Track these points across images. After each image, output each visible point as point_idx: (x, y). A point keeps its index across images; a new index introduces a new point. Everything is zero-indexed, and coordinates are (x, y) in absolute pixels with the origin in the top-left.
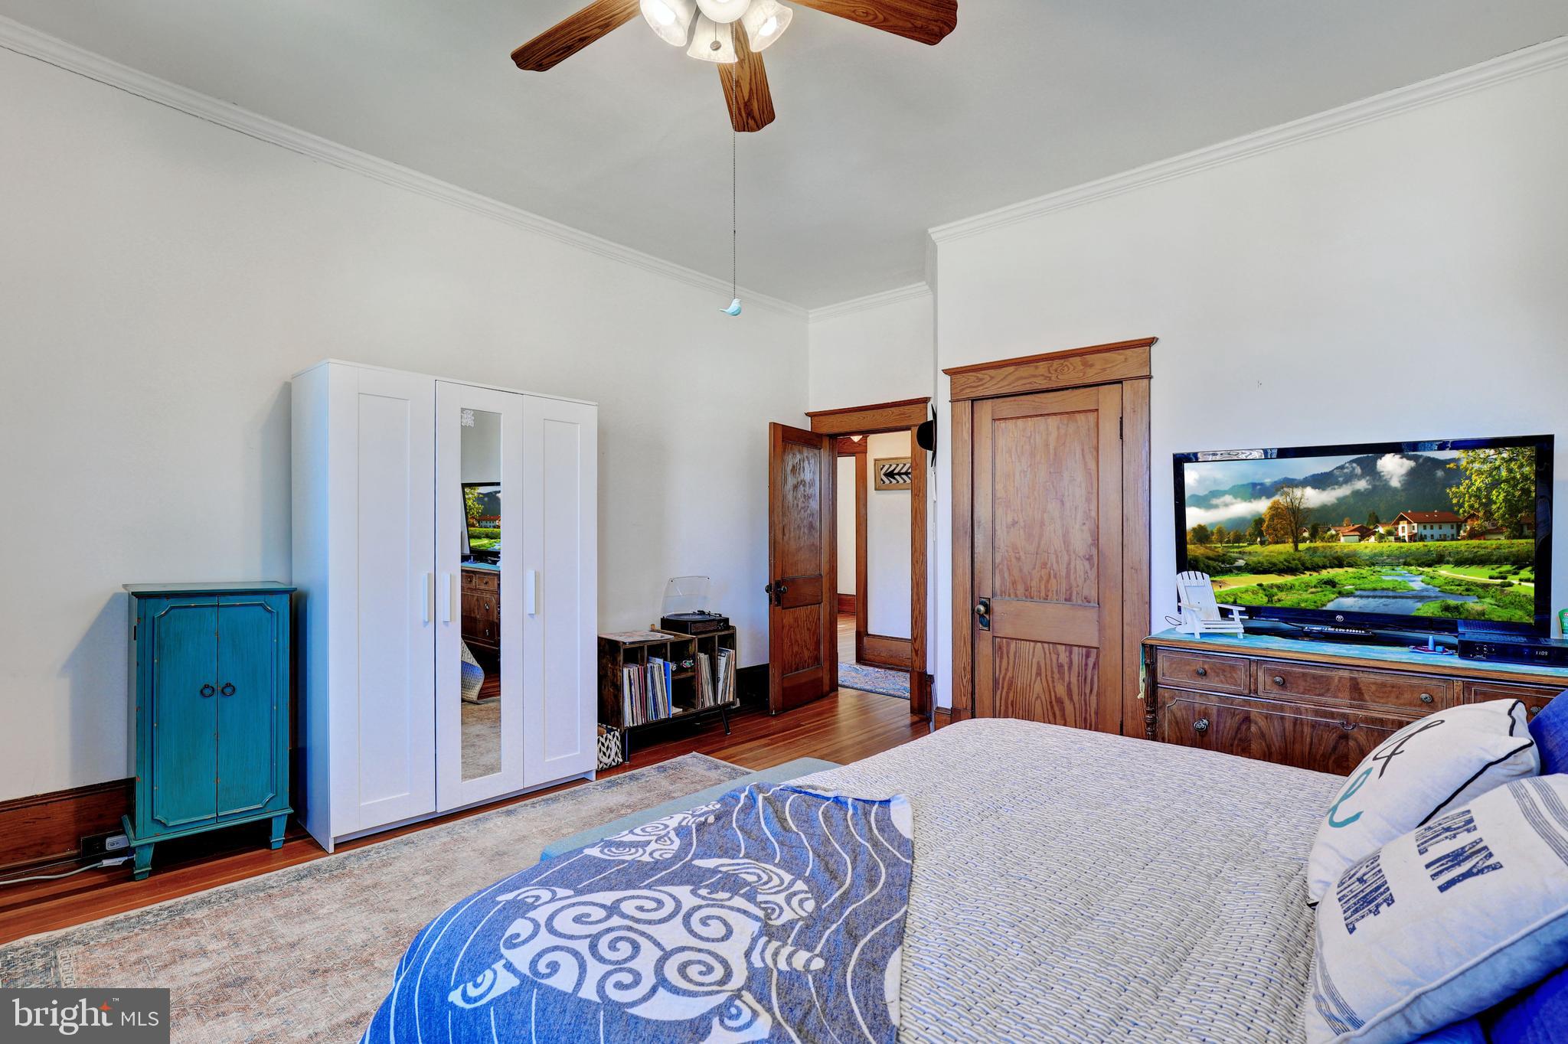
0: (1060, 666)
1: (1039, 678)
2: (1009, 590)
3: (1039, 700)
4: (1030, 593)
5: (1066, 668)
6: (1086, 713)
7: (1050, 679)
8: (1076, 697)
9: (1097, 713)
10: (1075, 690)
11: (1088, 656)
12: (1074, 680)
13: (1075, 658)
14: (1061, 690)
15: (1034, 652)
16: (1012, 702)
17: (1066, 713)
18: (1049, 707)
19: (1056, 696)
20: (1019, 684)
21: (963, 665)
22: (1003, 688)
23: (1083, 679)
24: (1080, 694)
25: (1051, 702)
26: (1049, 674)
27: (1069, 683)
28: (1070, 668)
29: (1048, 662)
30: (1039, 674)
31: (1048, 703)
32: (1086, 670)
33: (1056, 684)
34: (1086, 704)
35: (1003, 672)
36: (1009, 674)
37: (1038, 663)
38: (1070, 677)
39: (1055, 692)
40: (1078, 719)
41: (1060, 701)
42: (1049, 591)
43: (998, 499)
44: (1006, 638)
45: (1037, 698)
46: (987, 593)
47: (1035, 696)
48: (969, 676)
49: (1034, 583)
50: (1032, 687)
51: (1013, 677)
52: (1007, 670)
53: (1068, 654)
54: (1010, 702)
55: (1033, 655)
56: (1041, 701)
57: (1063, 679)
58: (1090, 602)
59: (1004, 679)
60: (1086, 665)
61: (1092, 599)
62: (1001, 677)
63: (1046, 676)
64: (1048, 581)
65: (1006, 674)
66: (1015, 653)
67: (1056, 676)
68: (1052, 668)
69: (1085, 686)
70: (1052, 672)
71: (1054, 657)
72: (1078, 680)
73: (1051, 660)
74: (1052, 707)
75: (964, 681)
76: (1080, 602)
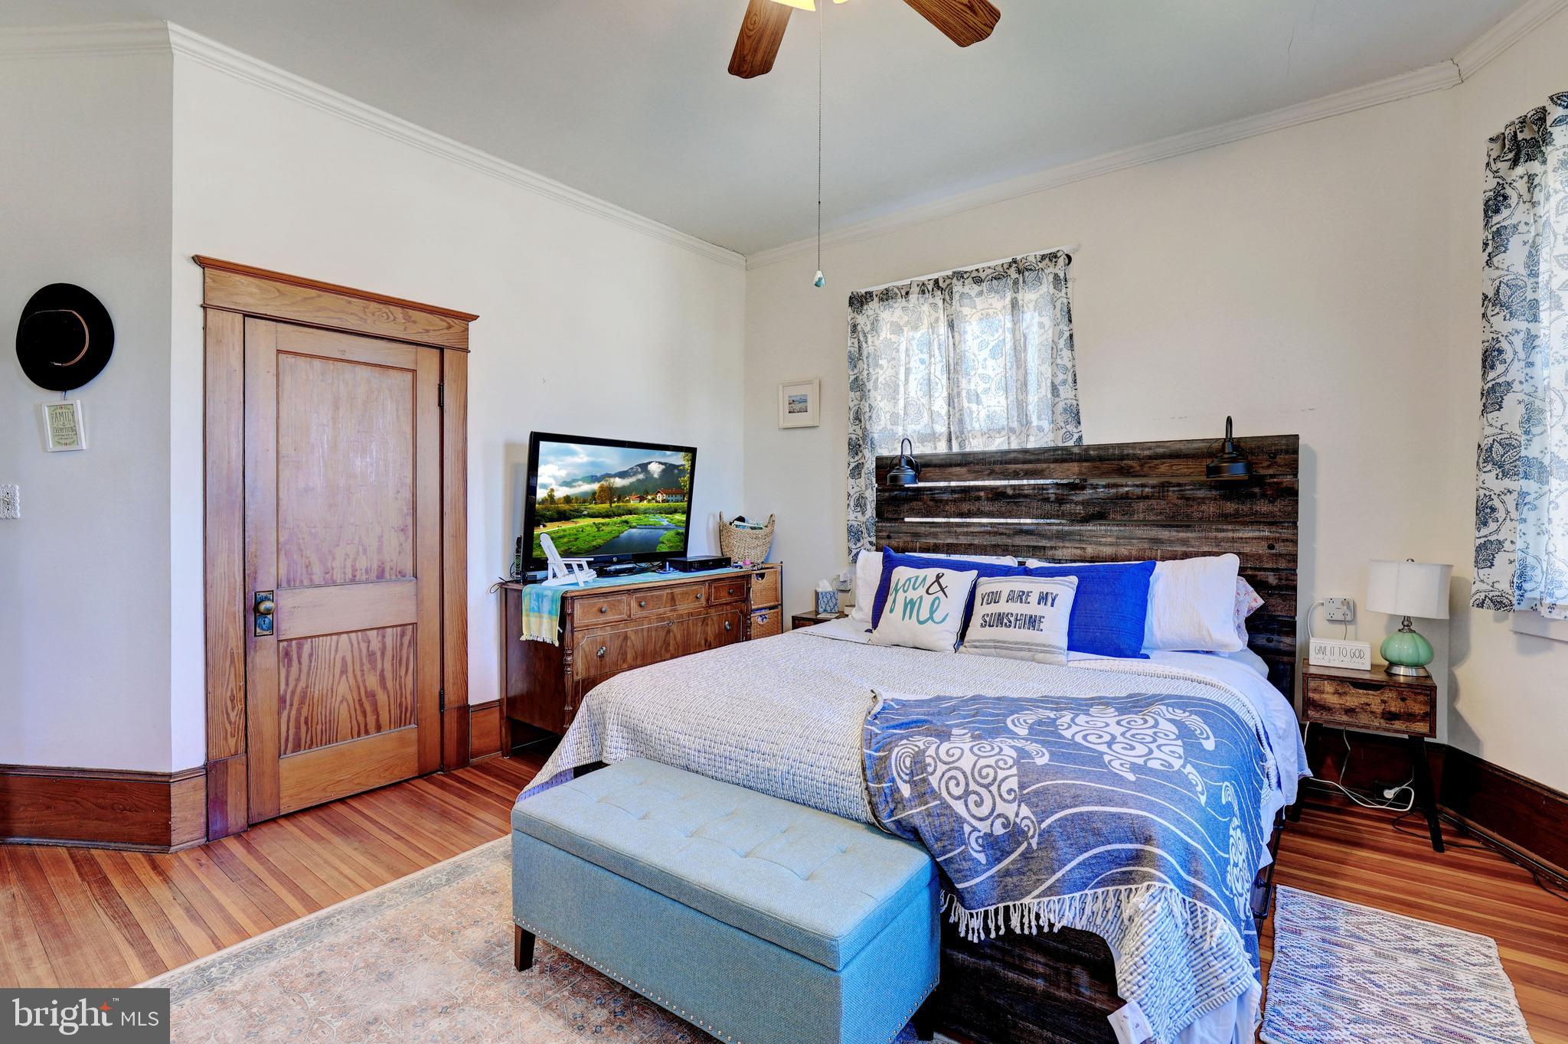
0: (371, 655)
1: (344, 677)
2: (302, 575)
3: (345, 703)
4: (332, 575)
5: (379, 655)
6: (401, 697)
7: (359, 674)
8: (389, 684)
9: (413, 694)
10: (389, 675)
11: (403, 634)
12: (388, 666)
13: (389, 641)
14: (372, 682)
15: (337, 647)
16: (306, 718)
17: (379, 705)
18: (357, 706)
19: (366, 691)
20: (316, 692)
21: (229, 694)
22: (291, 705)
23: (397, 660)
24: (394, 679)
25: (360, 700)
26: (358, 668)
27: (383, 670)
28: (383, 654)
29: (356, 653)
30: (344, 671)
31: (357, 702)
32: (401, 650)
33: (366, 677)
34: (401, 688)
35: (292, 684)
36: (302, 684)
37: (344, 659)
38: (383, 664)
39: (365, 687)
40: (392, 707)
41: (372, 695)
42: (356, 570)
43: (283, 457)
44: (295, 639)
45: (342, 701)
46: (265, 582)
47: (339, 699)
48: (240, 706)
49: (337, 564)
50: (335, 690)
51: (307, 687)
52: (298, 679)
53: (380, 638)
54: (302, 720)
55: (336, 651)
56: (348, 705)
57: (374, 668)
58: (404, 577)
59: (293, 693)
60: (402, 644)
61: (408, 572)
62: (289, 691)
63: (354, 670)
64: (355, 560)
65: (296, 686)
66: (311, 655)
67: (367, 667)
68: (361, 660)
69: (400, 667)
70: (362, 664)
71: (364, 646)
72: (393, 665)
73: (360, 651)
74: (361, 705)
75: (233, 715)
76: (394, 577)
